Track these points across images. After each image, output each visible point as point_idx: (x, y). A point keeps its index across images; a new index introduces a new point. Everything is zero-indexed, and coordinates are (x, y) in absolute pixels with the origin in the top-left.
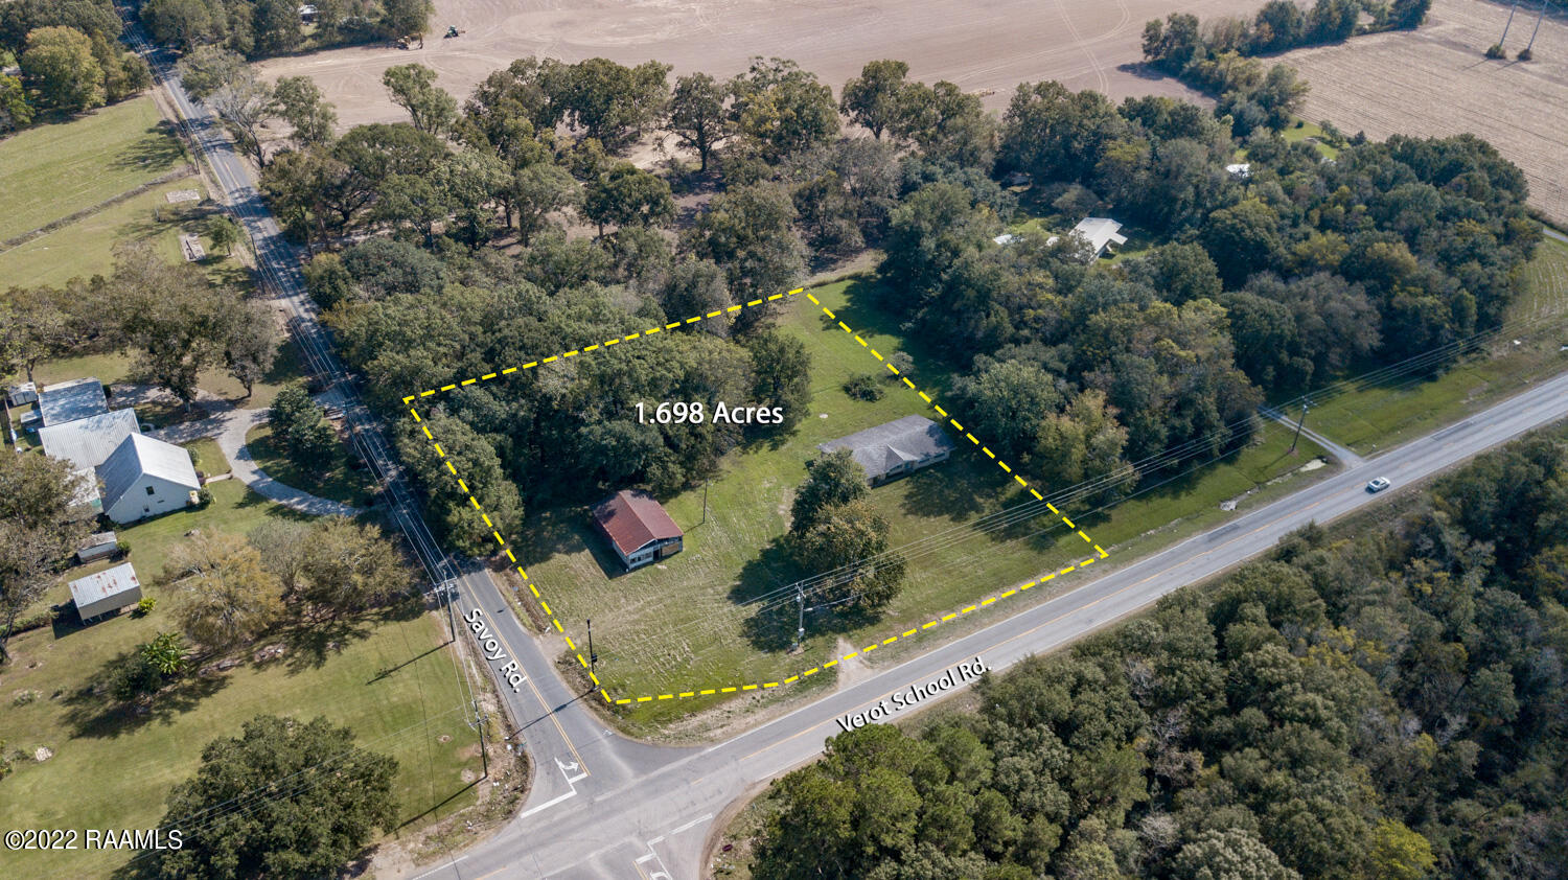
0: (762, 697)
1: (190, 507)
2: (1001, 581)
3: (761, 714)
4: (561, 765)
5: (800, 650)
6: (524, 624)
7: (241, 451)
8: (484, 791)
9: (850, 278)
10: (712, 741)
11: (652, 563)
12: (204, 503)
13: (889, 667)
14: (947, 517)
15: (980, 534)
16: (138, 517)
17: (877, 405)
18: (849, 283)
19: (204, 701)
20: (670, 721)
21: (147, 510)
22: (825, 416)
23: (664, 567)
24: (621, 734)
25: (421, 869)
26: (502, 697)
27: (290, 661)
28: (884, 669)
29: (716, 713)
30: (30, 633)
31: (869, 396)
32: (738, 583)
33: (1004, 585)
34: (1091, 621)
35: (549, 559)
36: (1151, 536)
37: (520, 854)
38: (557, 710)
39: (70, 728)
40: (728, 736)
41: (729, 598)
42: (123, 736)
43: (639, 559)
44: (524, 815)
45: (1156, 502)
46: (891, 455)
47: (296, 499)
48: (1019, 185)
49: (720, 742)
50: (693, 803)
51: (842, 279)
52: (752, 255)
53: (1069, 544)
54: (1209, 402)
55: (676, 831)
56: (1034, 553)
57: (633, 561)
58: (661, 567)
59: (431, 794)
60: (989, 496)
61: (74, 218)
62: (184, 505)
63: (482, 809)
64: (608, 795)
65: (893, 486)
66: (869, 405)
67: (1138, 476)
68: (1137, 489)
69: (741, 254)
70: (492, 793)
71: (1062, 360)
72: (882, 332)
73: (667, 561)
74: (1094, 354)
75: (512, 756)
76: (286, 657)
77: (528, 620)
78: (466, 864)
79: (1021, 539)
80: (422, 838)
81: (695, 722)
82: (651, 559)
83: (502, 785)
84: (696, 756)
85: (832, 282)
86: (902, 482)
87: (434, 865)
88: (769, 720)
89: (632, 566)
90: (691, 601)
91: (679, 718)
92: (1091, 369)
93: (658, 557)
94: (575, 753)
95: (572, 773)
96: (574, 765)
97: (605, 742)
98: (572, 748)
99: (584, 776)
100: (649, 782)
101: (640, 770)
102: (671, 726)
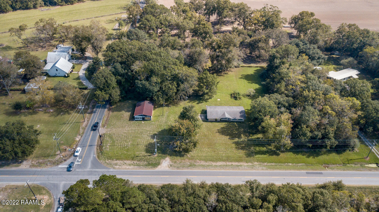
0: (136, 163)
1: (65, 76)
2: (228, 159)
3: (132, 167)
4: (78, 159)
5: (156, 155)
6: (102, 124)
7: (85, 68)
8: (58, 157)
9: (260, 67)
10: (114, 168)
11: (141, 121)
12: (68, 76)
13: (174, 169)
14: (228, 137)
15: (234, 145)
16: (54, 75)
17: (237, 101)
18: (259, 68)
19: (30, 116)
20: (110, 159)
21: (56, 74)
22: (219, 100)
23: (143, 123)
24: (97, 158)
25: (30, 168)
27: (52, 114)
28: (173, 169)
29: (121, 162)
30: (17, 91)
31: (236, 98)
32: (157, 133)
33: (228, 161)
35: (121, 111)
36: (289, 165)
37: (50, 174)
38: (89, 146)
39: (5, 112)
40: (119, 168)
41: (151, 136)
42: (11, 117)
43: (138, 118)
44: (60, 166)
45: (300, 156)
46: (224, 114)
47: (85, 82)
48: (336, 55)
49: (115, 169)
51: (257, 67)
52: (221, 52)
53: (259, 157)
54: (331, 130)
56: (245, 156)
57: (136, 118)
58: (143, 122)
59: (48, 152)
60: (246, 136)
61: (102, 16)
62: (64, 76)
63: (54, 161)
64: (80, 170)
65: (220, 123)
66: (235, 100)
67: (292, 145)
68: (290, 149)
69: (218, 50)
70: (59, 158)
71: (287, 102)
72: (256, 83)
73: (145, 121)
74: (299, 103)
75: (71, 152)
76: (52, 113)
78: (38, 171)
79: (244, 151)
80: (37, 162)
81: (115, 162)
82: (142, 119)
83: (63, 158)
84: (107, 170)
85: (253, 67)
86: (224, 123)
87: (33, 168)
88: (132, 169)
89: (136, 119)
90: (142, 133)
91: (113, 160)
92: (295, 107)
93: (143, 119)
94: (83, 157)
95: (78, 161)
96: (80, 160)
97: (92, 158)
98: (84, 156)
99: (80, 163)
100: (91, 171)
101: (92, 168)
102: (109, 160)
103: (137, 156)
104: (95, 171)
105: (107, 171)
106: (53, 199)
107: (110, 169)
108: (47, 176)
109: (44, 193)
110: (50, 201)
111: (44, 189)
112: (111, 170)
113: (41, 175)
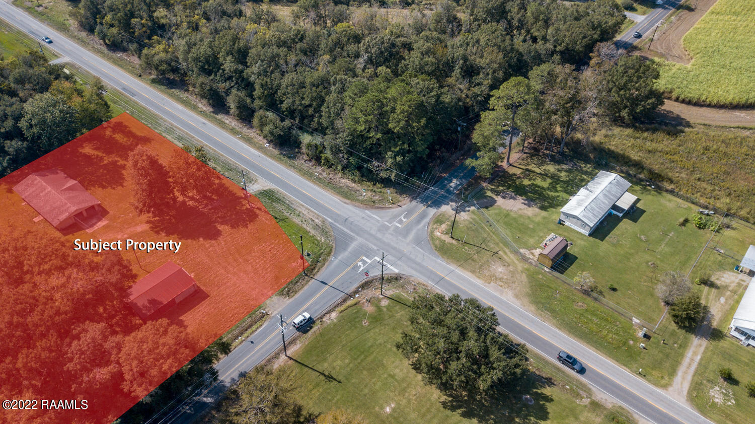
4: (361, 270)
6: (261, 326)
8: (390, 292)
10: (323, 221)
24: (333, 254)
26: (324, 312)
29: (305, 226)
34: (204, 123)
37: (419, 264)
38: (326, 284)
44: (396, 271)
50: (363, 218)
55: (379, 219)
59: (400, 313)
63: (400, 289)
64: (371, 246)
70: (390, 289)
75: (362, 293)
77: (259, 324)
78: (433, 280)
81: (312, 231)
83: (383, 287)
84: (335, 224)
88: (303, 206)
91: (313, 237)
94: (352, 266)
95: (364, 262)
96: (360, 264)
97: (339, 258)
98: (349, 269)
99: (364, 258)
100: (358, 234)
101: (352, 239)
102: (319, 239)
103: (276, 218)
104: (352, 230)
105: (337, 222)
106: (430, 227)
107: (330, 222)
108: (424, 264)
109: (438, 241)
110: (434, 226)
111: (436, 246)
112: (330, 220)
113: (431, 272)
